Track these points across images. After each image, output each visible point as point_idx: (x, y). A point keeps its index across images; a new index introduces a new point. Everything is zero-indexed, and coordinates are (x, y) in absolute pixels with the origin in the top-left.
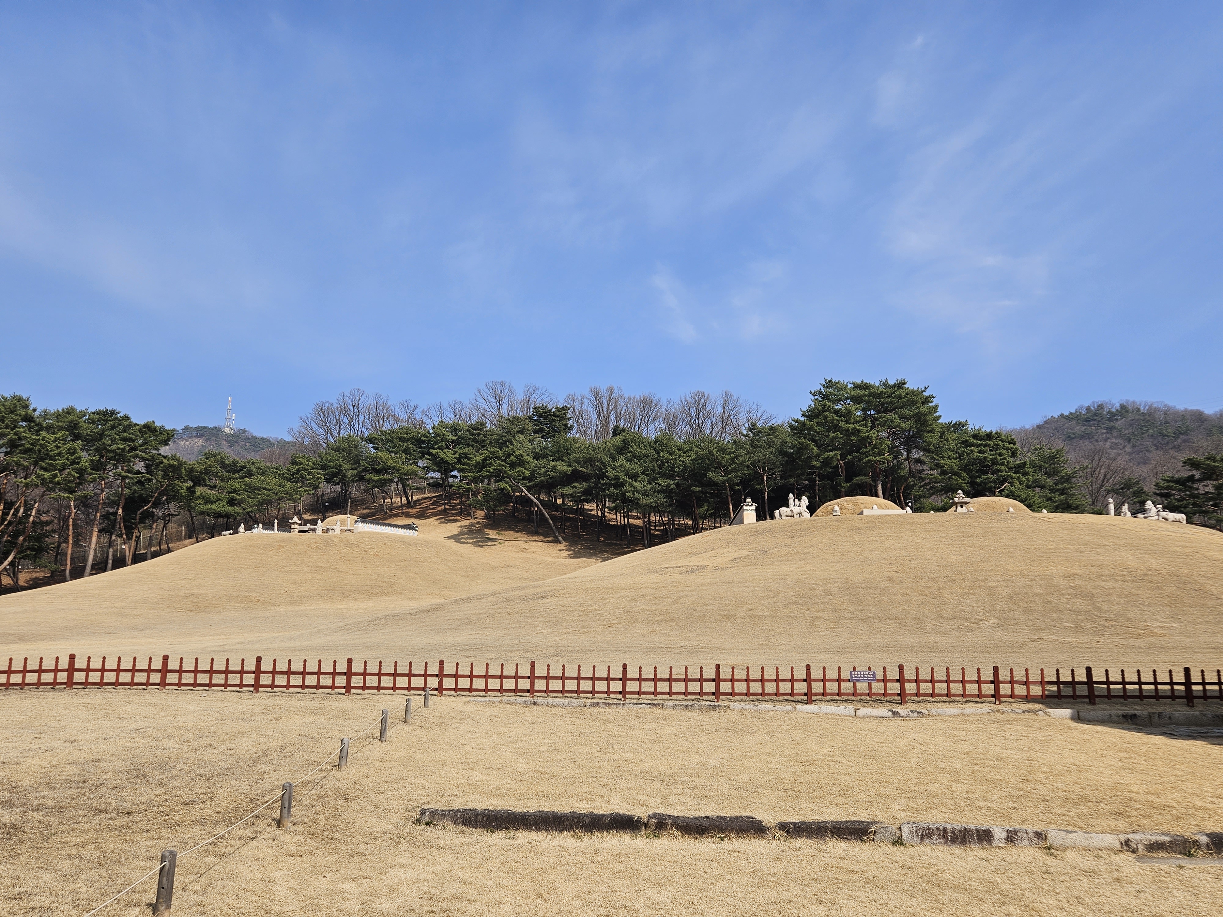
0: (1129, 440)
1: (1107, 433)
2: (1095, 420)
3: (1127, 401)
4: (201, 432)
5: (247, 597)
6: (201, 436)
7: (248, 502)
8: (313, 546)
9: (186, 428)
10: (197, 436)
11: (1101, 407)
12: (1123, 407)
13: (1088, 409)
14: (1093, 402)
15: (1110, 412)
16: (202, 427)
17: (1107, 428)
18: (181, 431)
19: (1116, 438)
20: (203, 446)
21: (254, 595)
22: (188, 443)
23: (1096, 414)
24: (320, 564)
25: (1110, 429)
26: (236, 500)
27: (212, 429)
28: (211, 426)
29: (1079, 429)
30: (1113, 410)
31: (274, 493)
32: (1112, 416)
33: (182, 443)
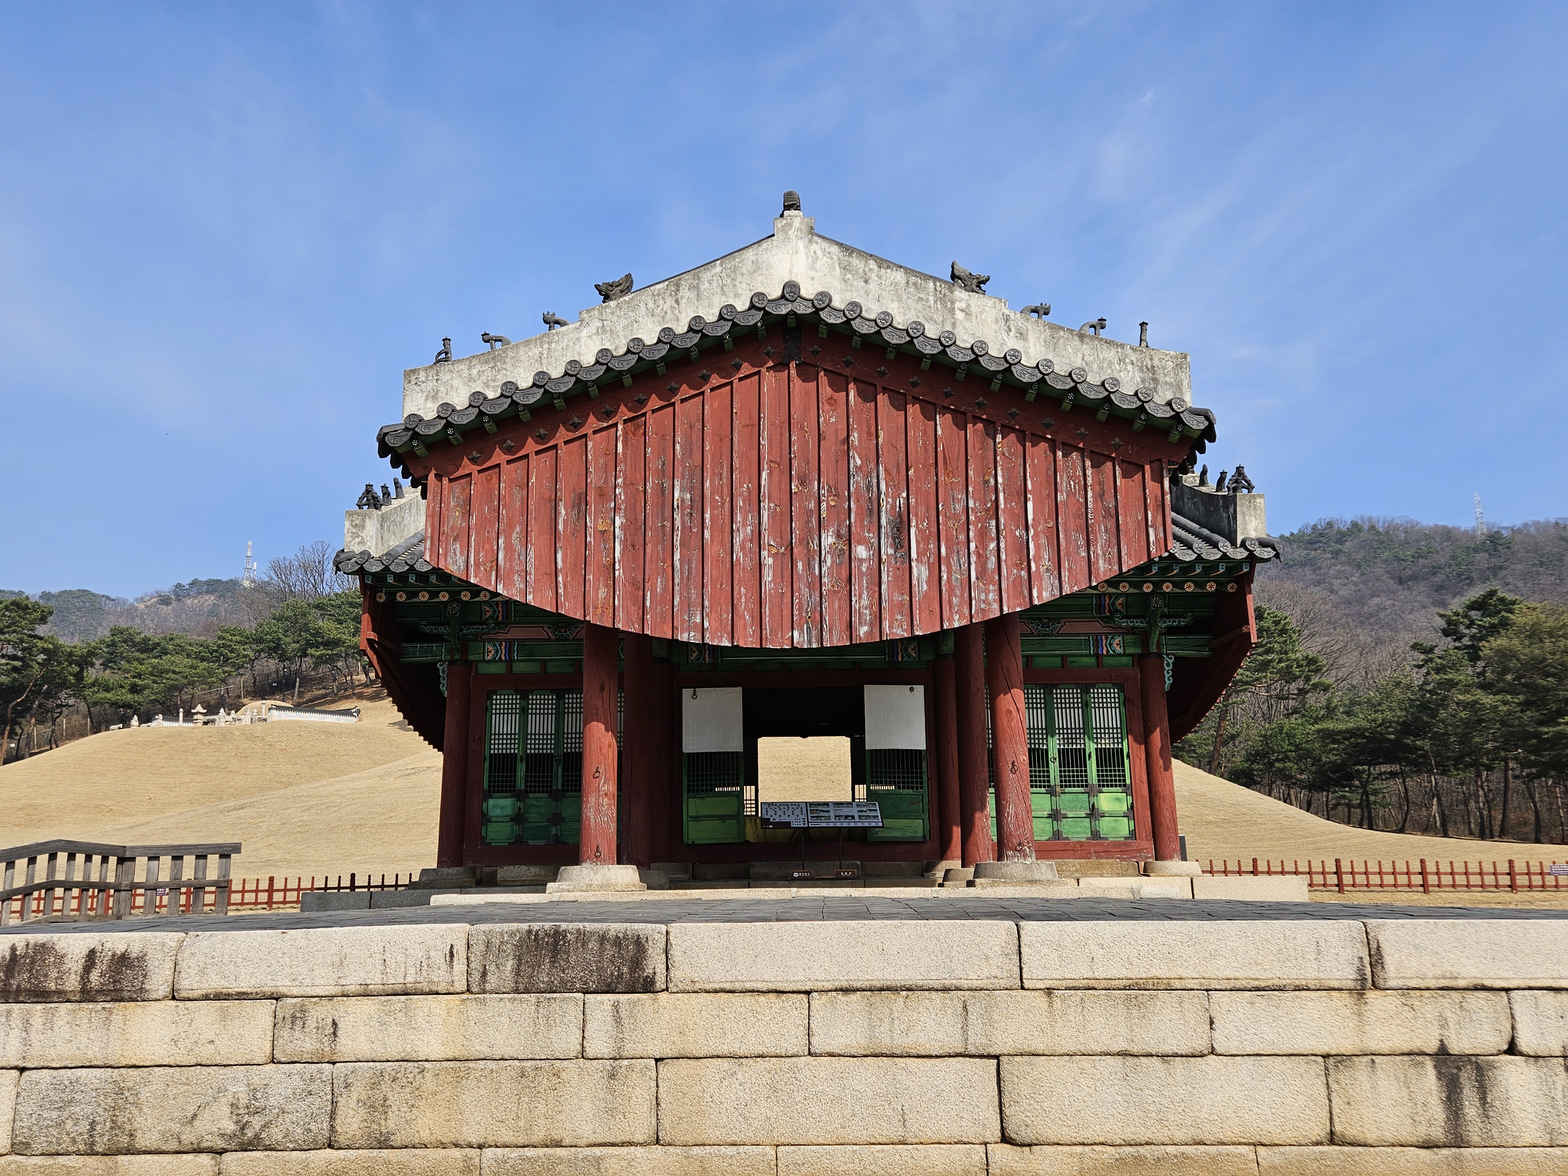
0: (1359, 567)
1: (1333, 558)
2: (1320, 542)
3: (1362, 518)
4: (213, 586)
5: (97, 806)
6: (212, 592)
7: (153, 689)
8: (206, 741)
9: (194, 583)
10: (208, 592)
11: (1330, 525)
12: (1355, 525)
13: (1314, 528)
14: (1320, 520)
15: (1339, 532)
16: (213, 580)
17: (1332, 553)
18: (187, 587)
19: (1343, 563)
20: (214, 604)
21: (107, 803)
22: (196, 601)
23: (1321, 535)
24: (206, 763)
25: (1336, 554)
26: (138, 686)
27: (227, 582)
28: (225, 579)
29: (1300, 554)
30: (1345, 529)
31: (182, 677)
32: (1341, 537)
33: (189, 602)
